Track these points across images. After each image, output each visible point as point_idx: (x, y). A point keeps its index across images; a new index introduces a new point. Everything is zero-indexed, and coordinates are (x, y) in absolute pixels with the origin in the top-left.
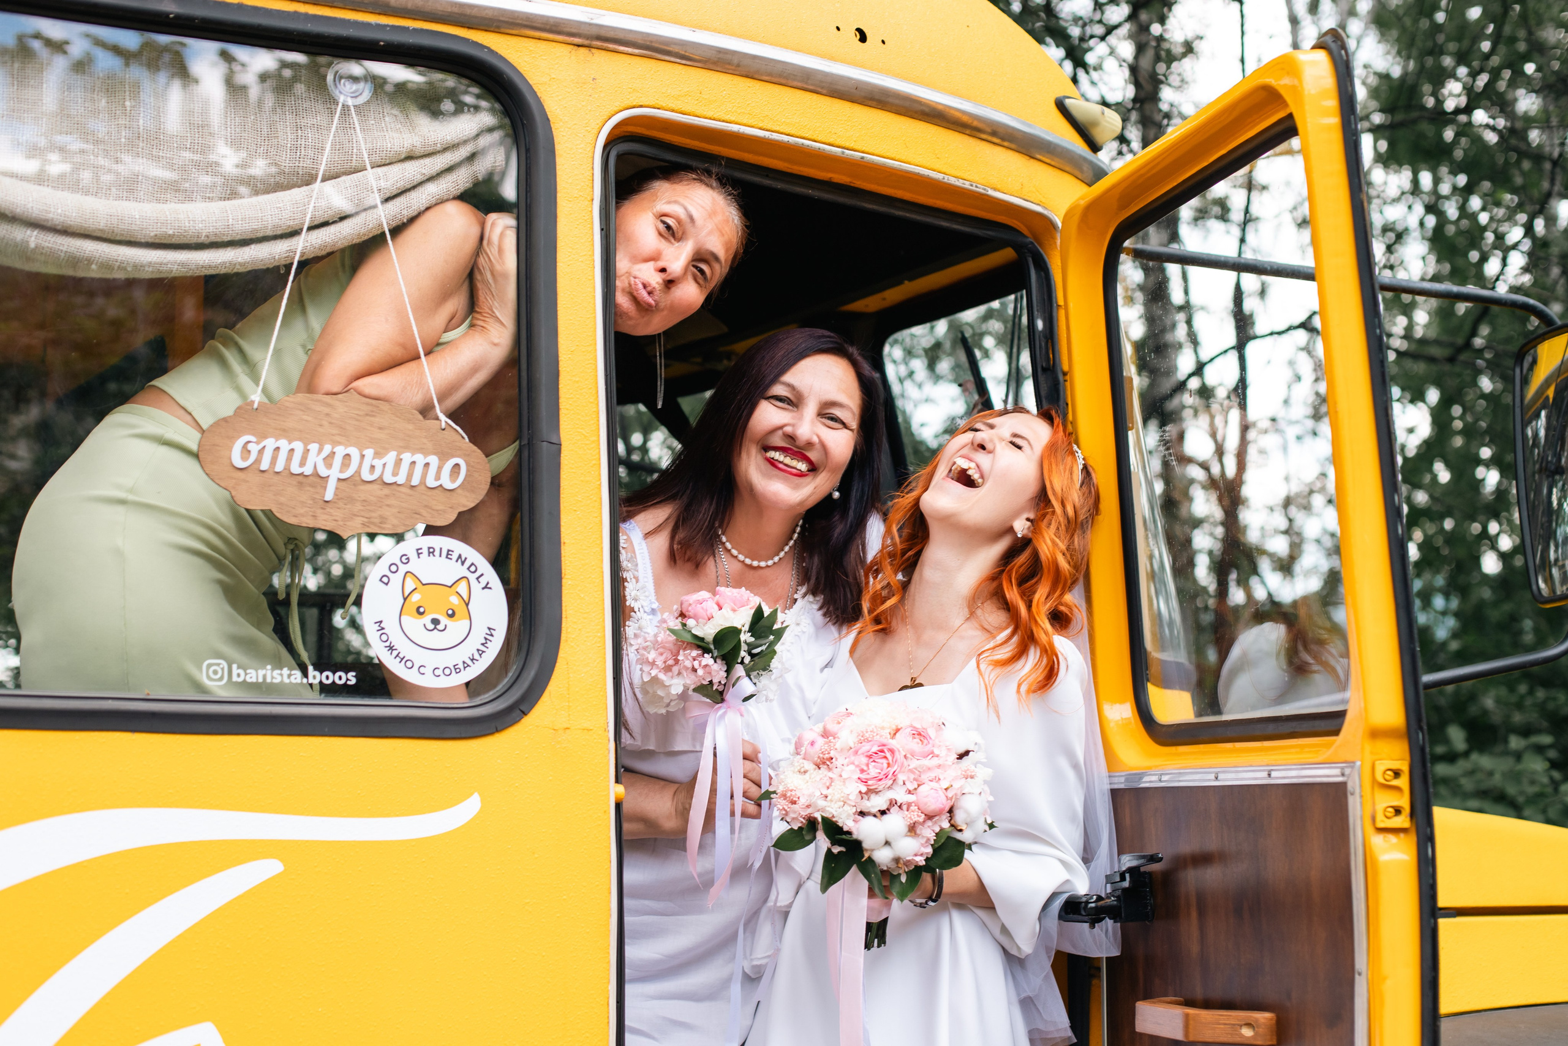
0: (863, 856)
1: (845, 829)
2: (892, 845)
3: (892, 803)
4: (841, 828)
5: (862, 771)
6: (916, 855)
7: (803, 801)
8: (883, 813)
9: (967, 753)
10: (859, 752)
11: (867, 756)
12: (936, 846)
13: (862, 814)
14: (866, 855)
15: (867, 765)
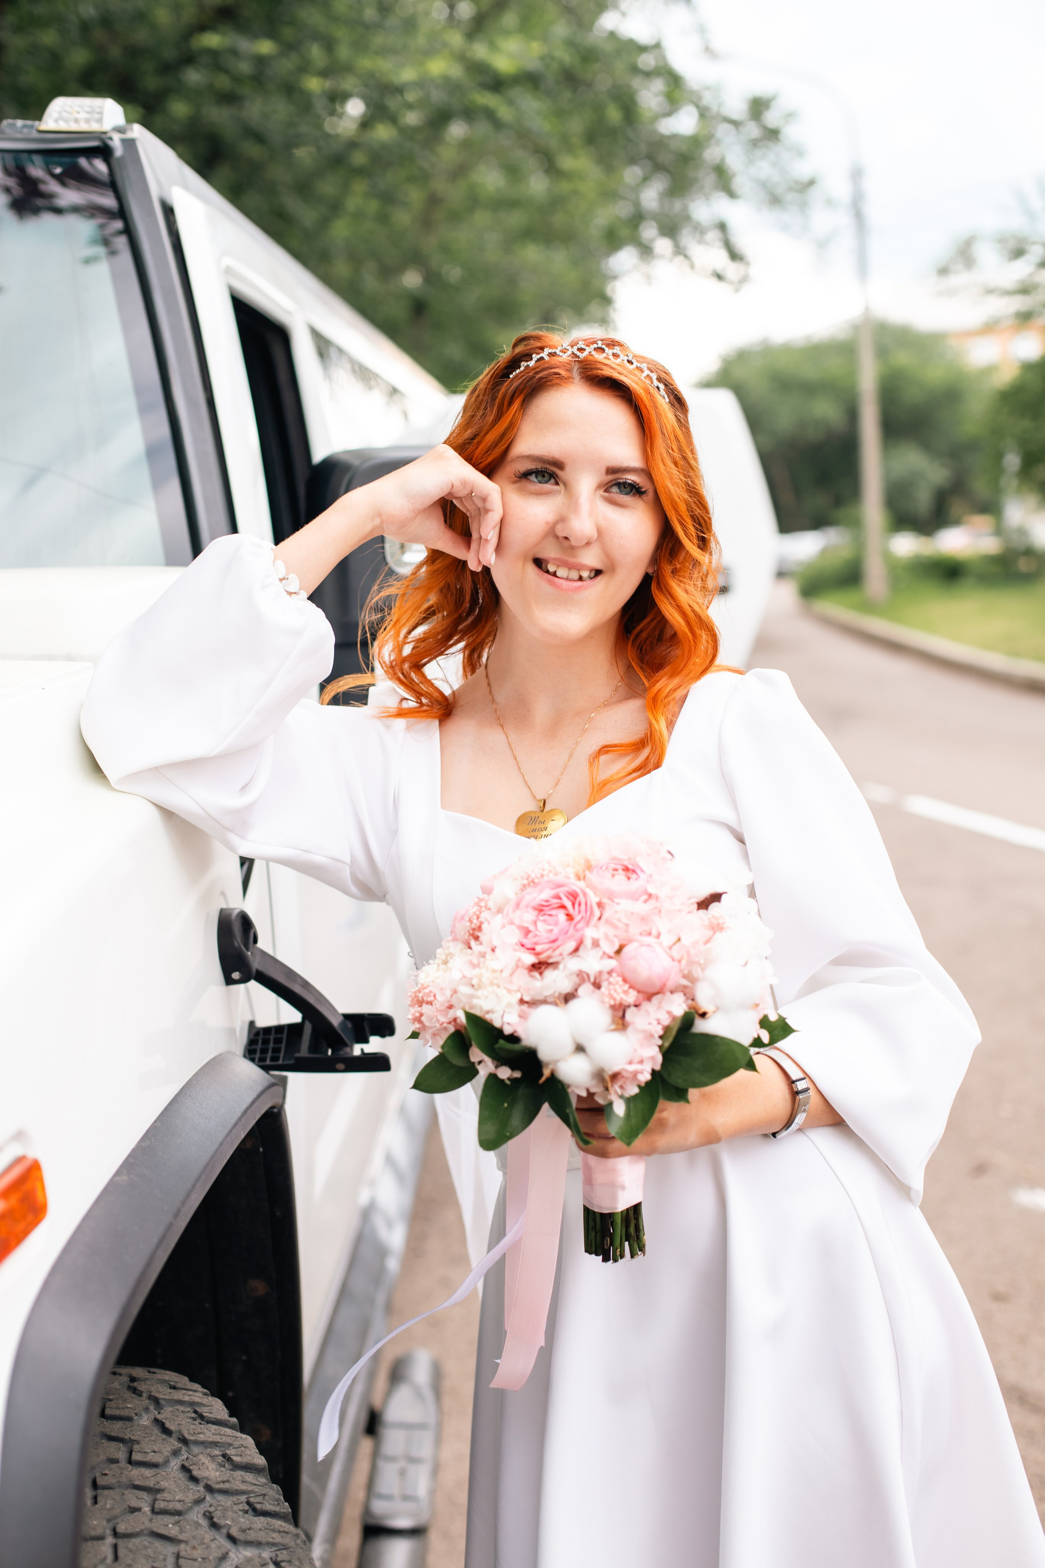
0: (541, 1075)
1: (507, 1031)
2: (588, 1049)
3: (582, 977)
4: (500, 1031)
5: (527, 932)
6: (630, 1063)
7: (441, 999)
8: (568, 998)
9: (716, 897)
10: (523, 904)
11: (535, 909)
12: (667, 1045)
13: (533, 1003)
14: (546, 1073)
15: (535, 923)
